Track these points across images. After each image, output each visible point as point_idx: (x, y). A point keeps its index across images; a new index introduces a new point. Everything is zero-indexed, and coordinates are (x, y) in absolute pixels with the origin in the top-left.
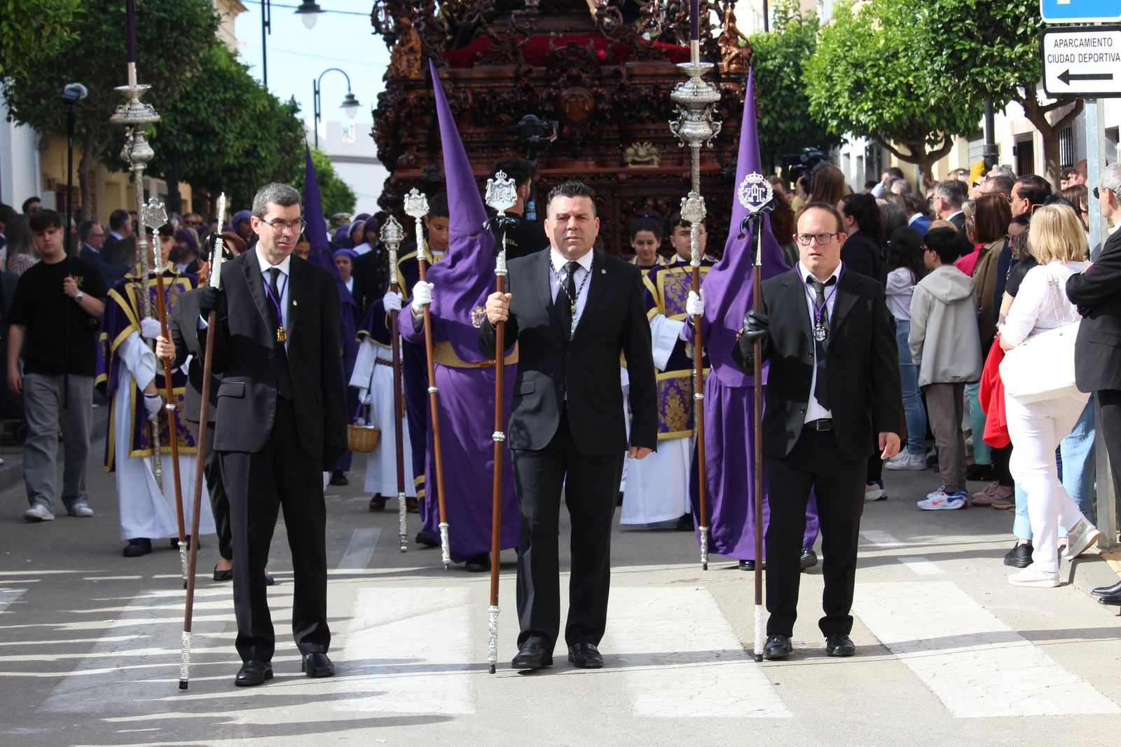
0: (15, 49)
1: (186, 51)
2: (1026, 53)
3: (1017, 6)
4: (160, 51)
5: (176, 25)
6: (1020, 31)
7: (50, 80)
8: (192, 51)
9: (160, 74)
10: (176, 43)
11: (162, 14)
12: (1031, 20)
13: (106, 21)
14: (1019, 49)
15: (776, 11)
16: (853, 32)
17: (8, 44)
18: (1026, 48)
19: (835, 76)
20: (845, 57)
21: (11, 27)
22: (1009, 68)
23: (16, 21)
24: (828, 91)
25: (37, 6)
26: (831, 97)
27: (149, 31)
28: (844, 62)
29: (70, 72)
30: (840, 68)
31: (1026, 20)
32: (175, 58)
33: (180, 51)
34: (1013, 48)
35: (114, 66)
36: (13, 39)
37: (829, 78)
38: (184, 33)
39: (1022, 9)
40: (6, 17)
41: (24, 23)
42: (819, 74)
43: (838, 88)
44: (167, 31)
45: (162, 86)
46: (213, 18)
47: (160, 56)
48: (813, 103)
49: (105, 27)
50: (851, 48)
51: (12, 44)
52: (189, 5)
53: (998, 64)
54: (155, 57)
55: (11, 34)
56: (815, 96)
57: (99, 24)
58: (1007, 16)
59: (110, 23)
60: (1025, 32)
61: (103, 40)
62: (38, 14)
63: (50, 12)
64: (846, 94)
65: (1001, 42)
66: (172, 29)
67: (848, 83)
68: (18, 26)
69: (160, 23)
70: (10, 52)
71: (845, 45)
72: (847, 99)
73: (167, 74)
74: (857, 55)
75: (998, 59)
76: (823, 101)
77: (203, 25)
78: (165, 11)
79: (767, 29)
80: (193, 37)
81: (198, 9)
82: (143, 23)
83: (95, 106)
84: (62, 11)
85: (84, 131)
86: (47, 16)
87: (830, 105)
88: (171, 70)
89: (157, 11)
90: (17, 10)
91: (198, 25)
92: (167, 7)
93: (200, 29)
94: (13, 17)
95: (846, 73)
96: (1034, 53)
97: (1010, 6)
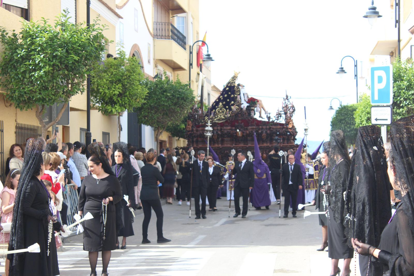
0: (129, 104)
1: (185, 105)
2: (403, 111)
3: (401, 98)
4: (178, 105)
5: (183, 99)
6: (401, 105)
7: (148, 113)
8: (187, 106)
9: (178, 111)
10: (183, 103)
11: (179, 96)
12: (405, 102)
13: (163, 97)
14: (401, 110)
15: (360, 97)
16: (368, 104)
17: (127, 103)
18: (403, 110)
19: (362, 116)
20: (365, 111)
21: (128, 99)
22: (398, 115)
23: (129, 97)
24: (360, 120)
25: (135, 93)
26: (361, 122)
27: (175, 100)
28: (365, 112)
29: (154, 110)
30: (364, 114)
31: (403, 102)
32: (182, 107)
33: (183, 106)
34: (399, 109)
35: (165, 109)
36: (128, 102)
37: (361, 117)
38: (185, 101)
39: (402, 99)
40: (127, 96)
41: (131, 98)
42: (359, 115)
43: (363, 119)
44: (180, 100)
45: (178, 115)
46: (193, 97)
47: (178, 107)
48: (357, 123)
49: (163, 99)
50: (367, 108)
51: (128, 103)
52: (186, 93)
53: (396, 114)
54: (176, 107)
55: (128, 100)
56: (357, 121)
57: (162, 98)
58: (398, 101)
59: (164, 97)
60: (403, 105)
61: (162, 102)
62: (135, 95)
63: (138, 95)
64: (365, 121)
65: (396, 108)
66: (182, 99)
67: (366, 118)
68: (130, 99)
69: (178, 98)
70: (128, 105)
71: (365, 108)
72: (366, 123)
73: (180, 112)
74: (368, 110)
75: (395, 112)
76: (359, 123)
77: (190, 98)
78: (179, 95)
79: (357, 102)
80: (187, 102)
81: (189, 95)
82: (173, 98)
83: (160, 119)
84: (142, 95)
85: (157, 126)
86: (137, 96)
87: (361, 124)
88: (181, 111)
89: (177, 95)
90: (129, 94)
91: (189, 99)
92: (180, 94)
93: (189, 100)
94: (128, 96)
95: (365, 115)
96: (405, 111)
97: (399, 98)
